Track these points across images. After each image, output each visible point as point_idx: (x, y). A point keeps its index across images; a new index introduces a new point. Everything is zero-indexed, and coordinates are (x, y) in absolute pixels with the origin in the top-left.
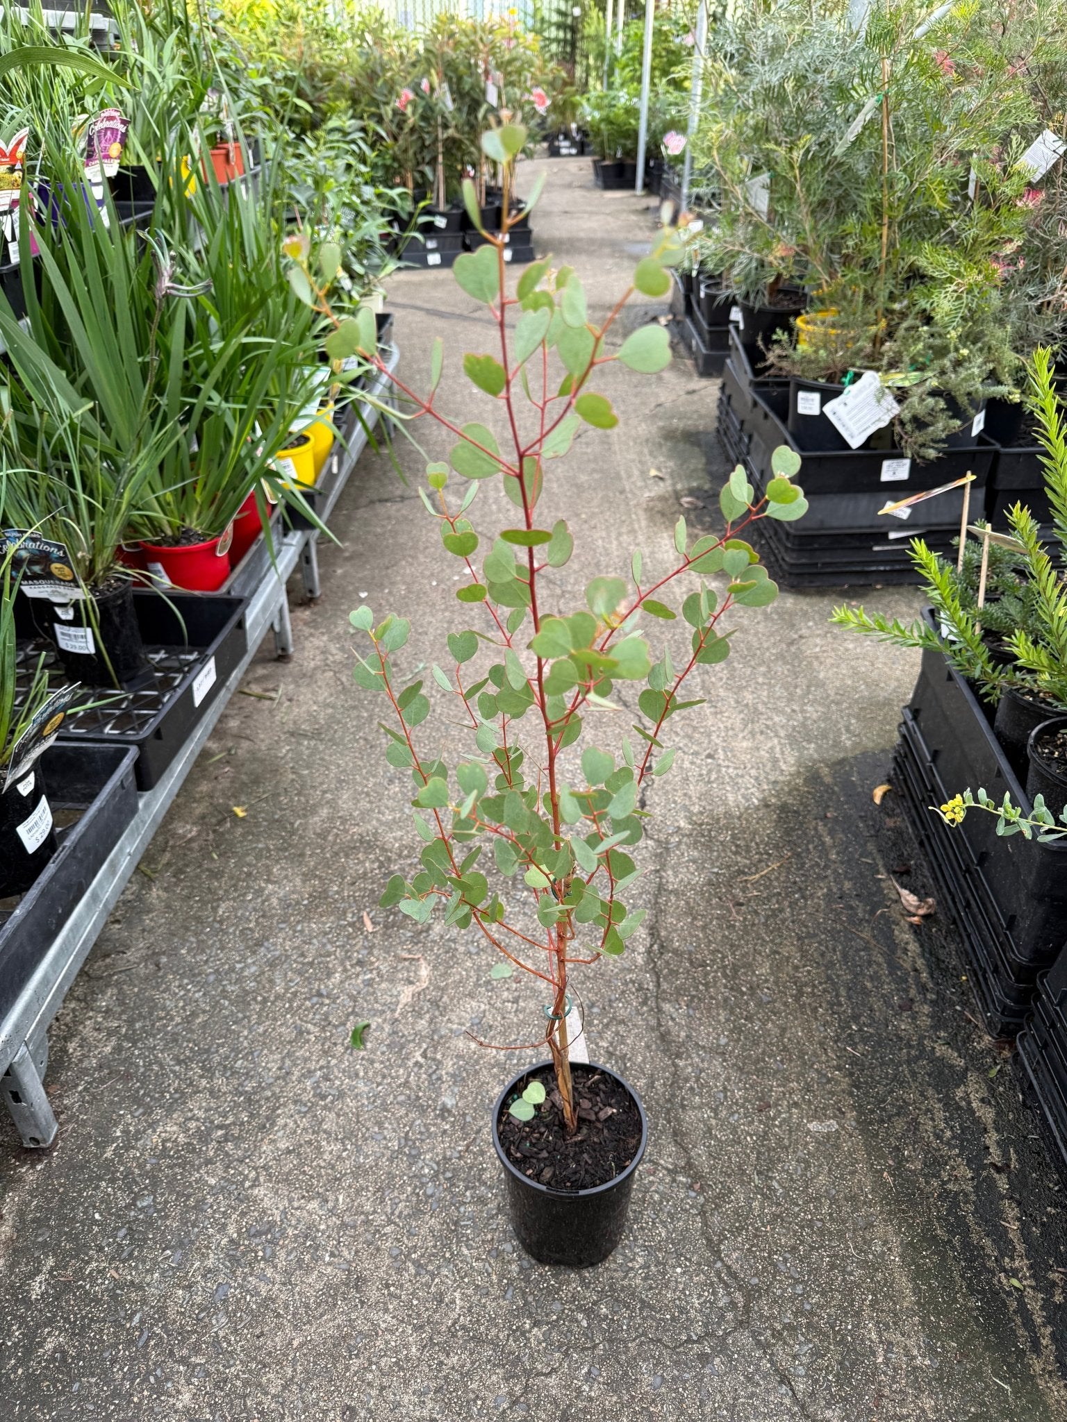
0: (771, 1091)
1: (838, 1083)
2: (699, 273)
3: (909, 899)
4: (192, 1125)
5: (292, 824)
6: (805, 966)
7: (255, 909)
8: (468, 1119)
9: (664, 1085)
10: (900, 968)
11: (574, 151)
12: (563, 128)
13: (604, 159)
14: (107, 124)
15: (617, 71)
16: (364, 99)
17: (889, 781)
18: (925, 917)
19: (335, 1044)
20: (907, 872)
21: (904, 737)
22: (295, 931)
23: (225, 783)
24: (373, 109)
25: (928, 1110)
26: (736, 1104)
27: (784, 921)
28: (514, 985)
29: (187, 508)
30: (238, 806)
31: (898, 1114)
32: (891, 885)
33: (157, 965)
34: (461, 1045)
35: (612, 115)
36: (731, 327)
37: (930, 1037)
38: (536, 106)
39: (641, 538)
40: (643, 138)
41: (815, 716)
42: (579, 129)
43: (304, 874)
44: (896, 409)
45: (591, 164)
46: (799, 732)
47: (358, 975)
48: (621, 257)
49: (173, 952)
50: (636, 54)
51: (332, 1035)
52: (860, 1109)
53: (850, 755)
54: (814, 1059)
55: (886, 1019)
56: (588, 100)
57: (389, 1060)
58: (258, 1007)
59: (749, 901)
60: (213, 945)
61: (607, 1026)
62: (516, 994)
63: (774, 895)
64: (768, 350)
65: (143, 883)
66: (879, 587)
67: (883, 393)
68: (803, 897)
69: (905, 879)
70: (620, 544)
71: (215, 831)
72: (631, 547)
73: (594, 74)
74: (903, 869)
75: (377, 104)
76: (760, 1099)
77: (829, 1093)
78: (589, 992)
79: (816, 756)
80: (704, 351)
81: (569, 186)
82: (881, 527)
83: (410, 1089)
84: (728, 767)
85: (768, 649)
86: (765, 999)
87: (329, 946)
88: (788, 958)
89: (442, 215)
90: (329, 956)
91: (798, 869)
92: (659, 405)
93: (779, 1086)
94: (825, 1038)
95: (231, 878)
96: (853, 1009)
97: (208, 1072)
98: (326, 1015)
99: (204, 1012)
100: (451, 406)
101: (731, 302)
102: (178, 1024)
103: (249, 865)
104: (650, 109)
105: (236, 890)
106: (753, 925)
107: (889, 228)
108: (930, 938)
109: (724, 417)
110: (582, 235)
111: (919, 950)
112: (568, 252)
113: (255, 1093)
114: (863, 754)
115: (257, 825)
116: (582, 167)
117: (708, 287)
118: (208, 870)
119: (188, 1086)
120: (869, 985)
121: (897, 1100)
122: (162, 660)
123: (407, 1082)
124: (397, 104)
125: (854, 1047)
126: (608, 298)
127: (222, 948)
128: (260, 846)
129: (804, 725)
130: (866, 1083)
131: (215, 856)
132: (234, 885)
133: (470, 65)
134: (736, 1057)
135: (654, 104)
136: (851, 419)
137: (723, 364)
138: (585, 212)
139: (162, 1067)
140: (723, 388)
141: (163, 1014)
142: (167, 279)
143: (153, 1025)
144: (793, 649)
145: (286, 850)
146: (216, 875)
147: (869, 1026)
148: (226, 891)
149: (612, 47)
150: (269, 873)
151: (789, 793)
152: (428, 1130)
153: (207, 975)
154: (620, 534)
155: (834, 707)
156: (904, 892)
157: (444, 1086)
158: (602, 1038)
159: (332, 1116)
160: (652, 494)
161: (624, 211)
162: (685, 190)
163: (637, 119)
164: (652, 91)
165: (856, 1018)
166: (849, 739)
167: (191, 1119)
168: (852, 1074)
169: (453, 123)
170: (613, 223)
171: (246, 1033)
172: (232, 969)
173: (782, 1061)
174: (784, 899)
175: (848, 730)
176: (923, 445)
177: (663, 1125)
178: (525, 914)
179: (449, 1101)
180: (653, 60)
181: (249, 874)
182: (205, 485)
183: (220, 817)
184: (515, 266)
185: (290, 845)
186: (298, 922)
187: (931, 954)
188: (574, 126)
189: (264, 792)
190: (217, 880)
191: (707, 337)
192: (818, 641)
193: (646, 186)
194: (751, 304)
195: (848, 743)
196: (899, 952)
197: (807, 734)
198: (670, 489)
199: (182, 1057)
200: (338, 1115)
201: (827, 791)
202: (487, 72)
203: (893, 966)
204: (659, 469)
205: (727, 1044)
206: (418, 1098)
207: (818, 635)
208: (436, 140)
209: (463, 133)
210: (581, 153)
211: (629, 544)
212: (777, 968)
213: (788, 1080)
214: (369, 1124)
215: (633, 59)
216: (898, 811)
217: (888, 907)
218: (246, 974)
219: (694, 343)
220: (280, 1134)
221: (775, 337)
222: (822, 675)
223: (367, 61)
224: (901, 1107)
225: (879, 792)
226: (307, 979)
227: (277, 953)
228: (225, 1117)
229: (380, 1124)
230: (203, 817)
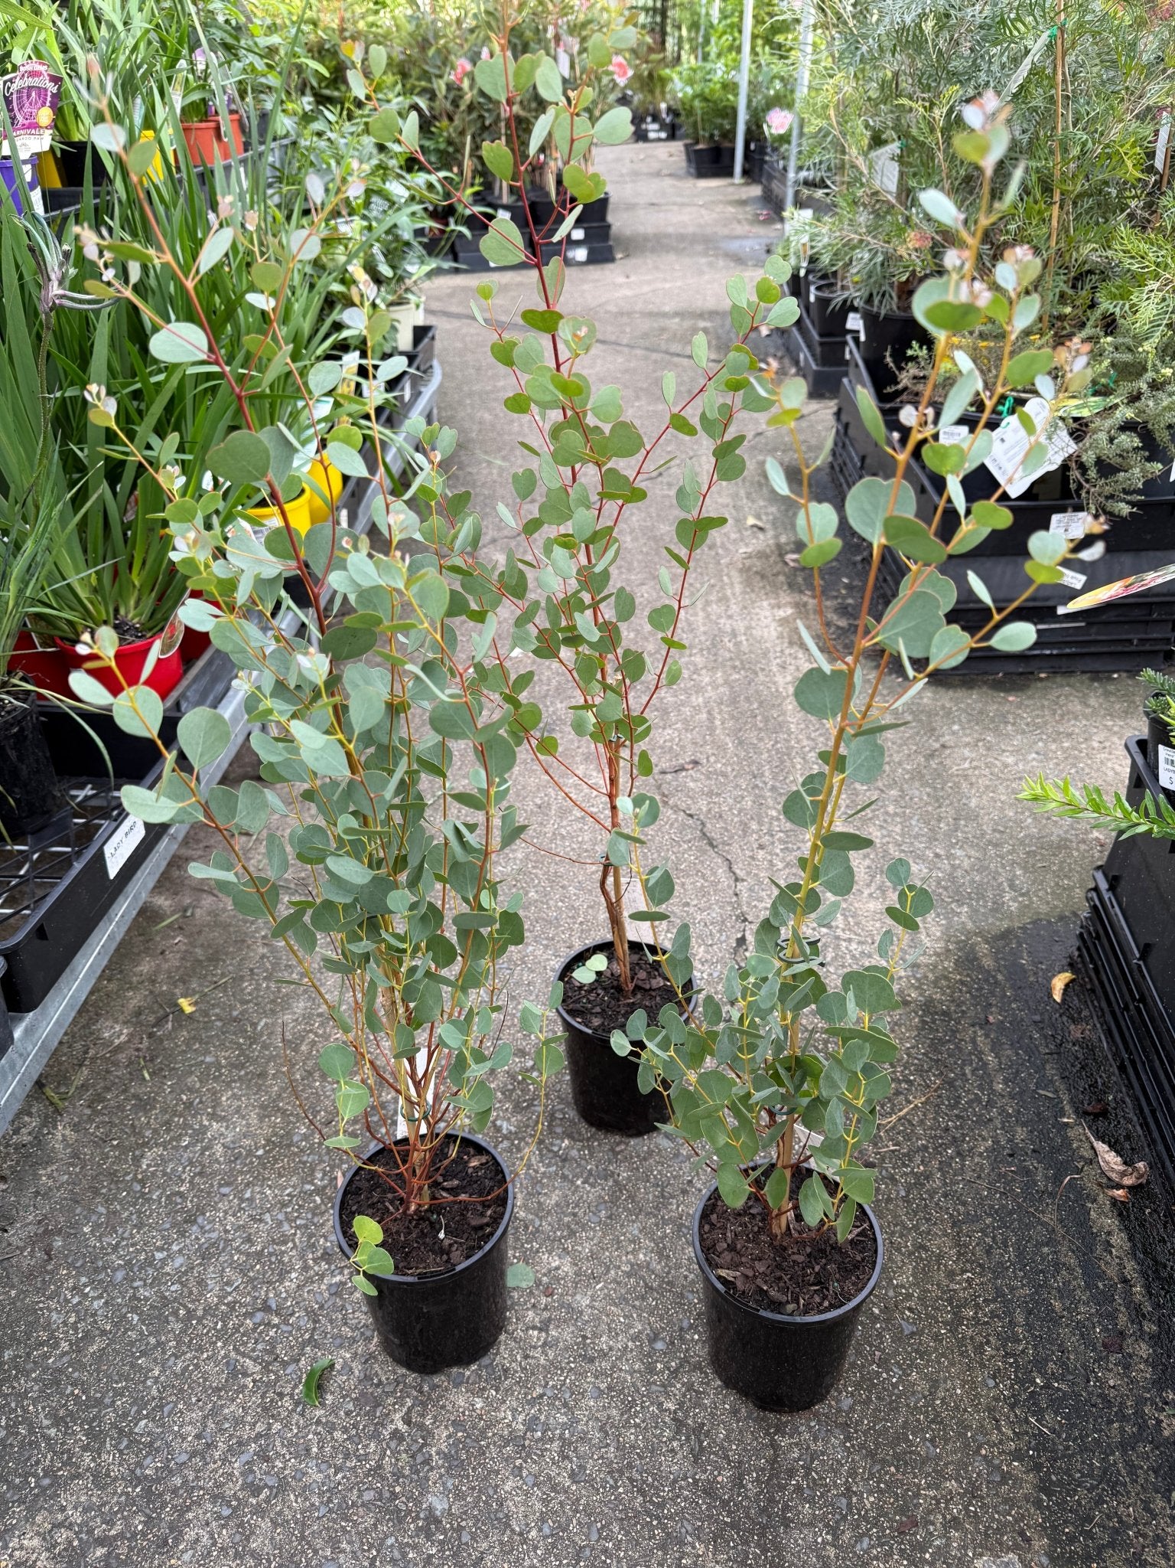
0: (917, 1495)
1: (1018, 1482)
2: (808, 272)
3: (1110, 1159)
4: (62, 1536)
5: (254, 1025)
6: (964, 1271)
7: (191, 1163)
8: (466, 1538)
9: (757, 1479)
10: (1102, 1276)
11: (663, 135)
12: (651, 108)
13: (697, 143)
14: (29, 82)
15: (713, 40)
16: (415, 72)
17: (1072, 966)
18: (1131, 1189)
19: (281, 1395)
20: (1104, 1114)
21: (1095, 907)
22: (242, 1200)
23: (173, 960)
24: (423, 83)
25: (1158, 1538)
26: (865, 1518)
27: (932, 1193)
28: (544, 1300)
29: (120, 594)
30: (185, 996)
31: (1112, 1545)
32: (1080, 1133)
33: (48, 1254)
34: (461, 1402)
35: (707, 91)
36: (849, 338)
37: (1153, 1403)
38: (615, 77)
39: (734, 608)
40: (742, 117)
41: (966, 864)
42: (669, 110)
43: (263, 1107)
44: (1072, 447)
45: (682, 149)
46: (946, 888)
47: (322, 1276)
48: (716, 256)
49: (72, 1231)
50: (736, 20)
51: (278, 1378)
52: (1052, 1532)
53: (1017, 924)
54: (980, 1438)
55: (1085, 1367)
56: (680, 73)
57: (355, 1426)
58: (178, 1327)
59: (883, 1159)
60: (128, 1219)
61: (674, 1373)
62: (546, 1315)
63: (919, 1150)
64: (901, 369)
65: (46, 1116)
66: (1043, 675)
67: (1056, 426)
68: (959, 1154)
69: (1101, 1124)
70: (708, 616)
71: (151, 1035)
72: (722, 621)
73: (687, 46)
74: (1098, 1108)
75: (426, 76)
76: (902, 1511)
77: (1006, 1501)
78: (651, 1314)
79: (970, 925)
80: (814, 367)
81: (658, 174)
82: (1047, 599)
83: (383, 1478)
84: (850, 940)
85: (900, 763)
86: (908, 1329)
87: (286, 1227)
88: (940, 1257)
89: (506, 207)
90: (285, 1243)
91: (952, 1107)
92: (760, 434)
93: (929, 1487)
94: (996, 1399)
95: (164, 1111)
96: (1035, 1347)
97: (96, 1437)
98: (273, 1343)
99: (104, 1333)
100: (506, 437)
101: (848, 308)
102: (64, 1354)
103: (191, 1090)
104: (750, 82)
105: (168, 1131)
106: (889, 1200)
107: (1061, 207)
108: (1142, 1225)
109: (839, 450)
110: (670, 230)
111: (1127, 1246)
112: (653, 250)
113: (158, 1481)
114: (1034, 923)
115: (208, 1025)
116: (672, 153)
117: (818, 289)
118: (136, 1096)
119: (64, 1464)
120: (1057, 1305)
121: (1109, 1518)
122: (87, 798)
123: (380, 1467)
124: (452, 77)
125: (1039, 1414)
126: (699, 303)
127: (139, 1226)
128: (208, 1059)
129: (952, 878)
130: (1060, 1483)
131: (147, 1076)
132: (168, 1123)
133: (537, 29)
134: (865, 1433)
135: (756, 77)
136: (1009, 460)
137: (840, 382)
138: (674, 204)
139: (31, 1431)
140: (838, 414)
141: (44, 1336)
142: (56, 284)
143: (28, 1355)
144: (933, 764)
145: (242, 1066)
146: (144, 1105)
147: (1061, 1379)
148: (155, 1131)
149: (707, 14)
150: (216, 1104)
151: (935, 983)
152: (404, 1555)
153: (114, 1270)
154: (708, 603)
155: (991, 849)
156: (1101, 1147)
157: (433, 1475)
158: (668, 1395)
159: (265, 1525)
160: (749, 550)
161: (721, 202)
162: (791, 175)
163: (736, 95)
164: (754, 62)
165: (1040, 1364)
166: (1014, 900)
167: (60, 1525)
168: (1038, 1467)
169: (518, 99)
170: (708, 217)
171: (156, 1373)
172: (150, 1262)
173: (932, 1440)
174: (932, 1157)
175: (1012, 886)
176: (1111, 497)
177: (756, 1557)
178: (564, 1177)
179: (439, 1504)
180: (755, 26)
181: (189, 1105)
182: (144, 563)
183: (161, 1013)
184: (591, 267)
185: (248, 1058)
186: (248, 1185)
187: (1145, 1253)
188: (663, 106)
189: (223, 975)
190: (146, 1112)
191: (818, 350)
192: (966, 752)
193: (746, 173)
194: (875, 309)
195: (1014, 906)
196: (1099, 1249)
197: (957, 892)
198: (771, 542)
199: (62, 1413)
200: (275, 1524)
201: (986, 981)
202: (557, 38)
203: (1092, 1274)
204: (758, 517)
205: (852, 1409)
206: (394, 1496)
207: (967, 744)
208: (498, 118)
209: (530, 111)
210: (672, 136)
211: (720, 617)
212: (923, 1275)
213: (941, 1475)
214: (319, 1543)
215: (731, 26)
216: (1085, 1013)
217: (1079, 1171)
218: (168, 1269)
219: (802, 356)
220: (187, 1557)
221: (910, 353)
222: (973, 803)
223: (418, 26)
224: (1116, 1531)
225: (1059, 983)
226: (252, 1280)
227: (214, 1235)
228: (111, 1523)
229: (334, 1543)
230: (138, 1013)
